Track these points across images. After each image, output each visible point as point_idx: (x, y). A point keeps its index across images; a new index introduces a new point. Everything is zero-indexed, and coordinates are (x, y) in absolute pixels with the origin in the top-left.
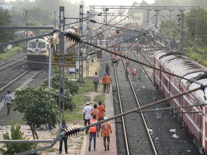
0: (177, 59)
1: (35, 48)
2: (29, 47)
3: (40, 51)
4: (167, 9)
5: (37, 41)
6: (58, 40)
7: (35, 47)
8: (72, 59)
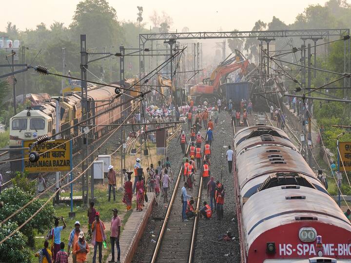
0: (260, 145)
1: (25, 131)
2: (13, 129)
3: (35, 136)
4: (286, 36)
5: (29, 114)
6: (79, 111)
7: (25, 128)
8: (64, 152)
